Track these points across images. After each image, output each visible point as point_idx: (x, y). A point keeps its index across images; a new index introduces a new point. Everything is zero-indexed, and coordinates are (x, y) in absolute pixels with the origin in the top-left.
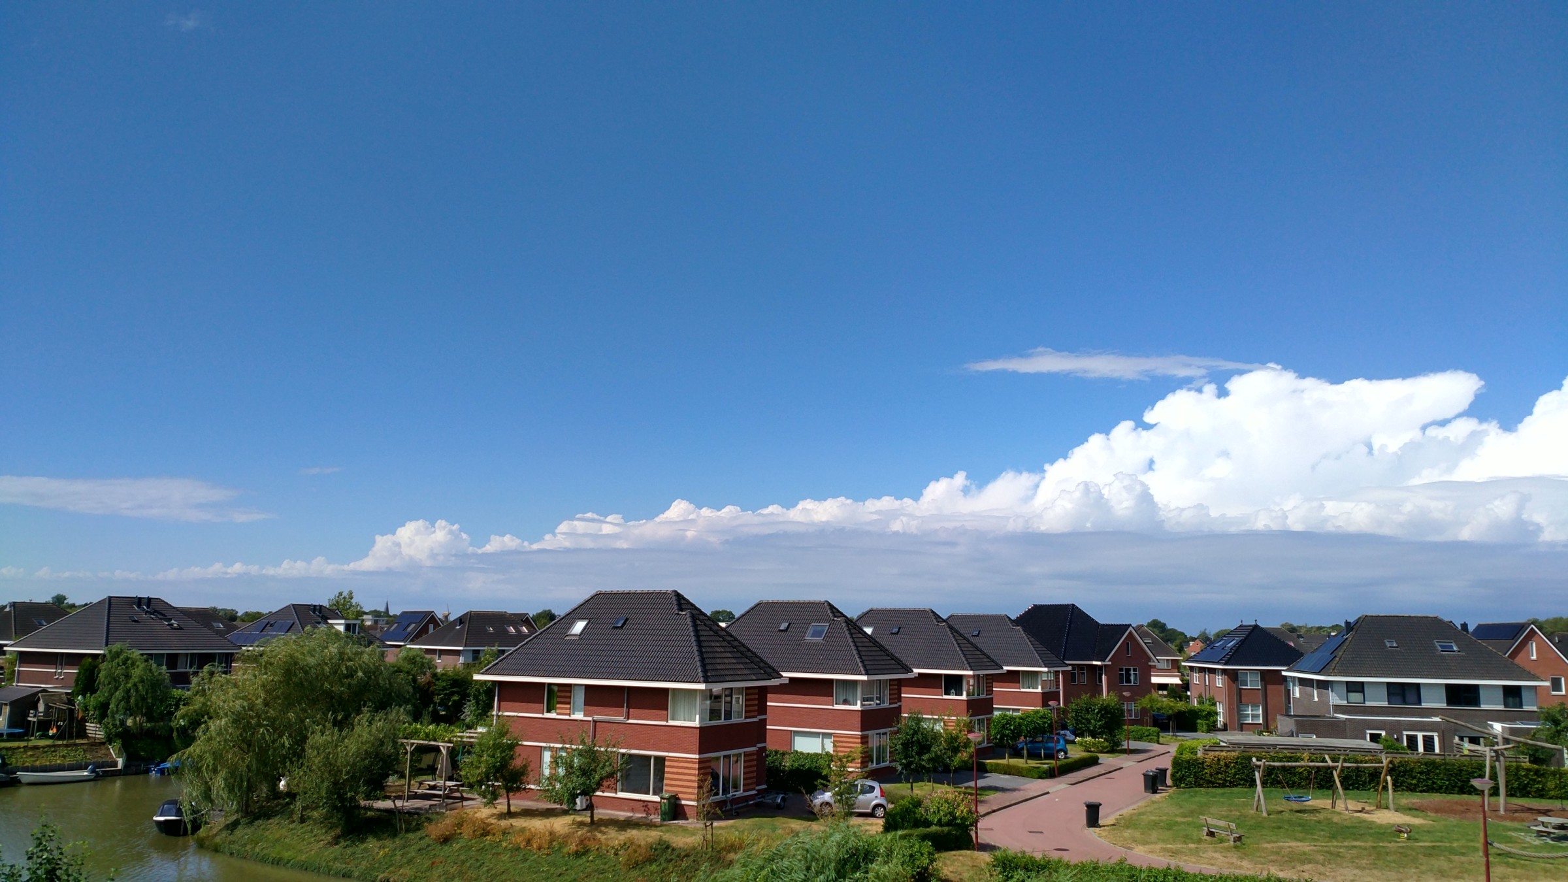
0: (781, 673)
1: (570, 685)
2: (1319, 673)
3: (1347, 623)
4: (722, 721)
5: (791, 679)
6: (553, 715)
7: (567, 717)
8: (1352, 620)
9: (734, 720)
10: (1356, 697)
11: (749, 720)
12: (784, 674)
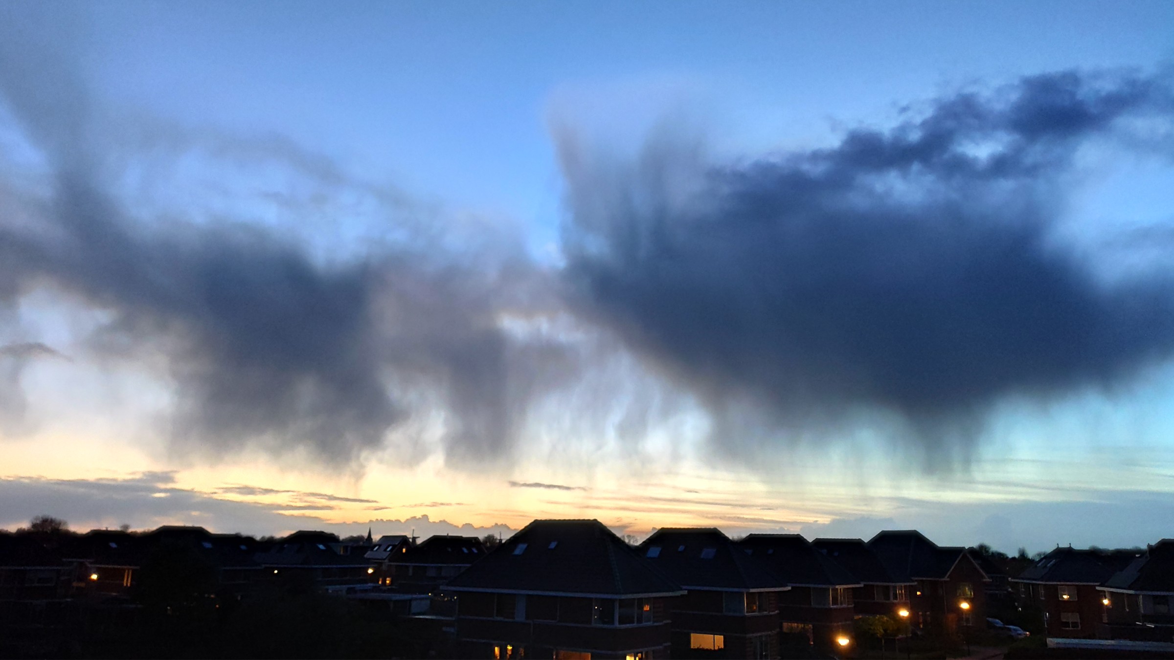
0: (681, 586)
1: (515, 595)
2: (1129, 588)
3: (1149, 546)
4: (635, 625)
5: (689, 590)
6: (499, 619)
7: (511, 620)
8: (1153, 543)
9: (644, 624)
10: (1163, 609)
11: (656, 624)
12: (684, 587)
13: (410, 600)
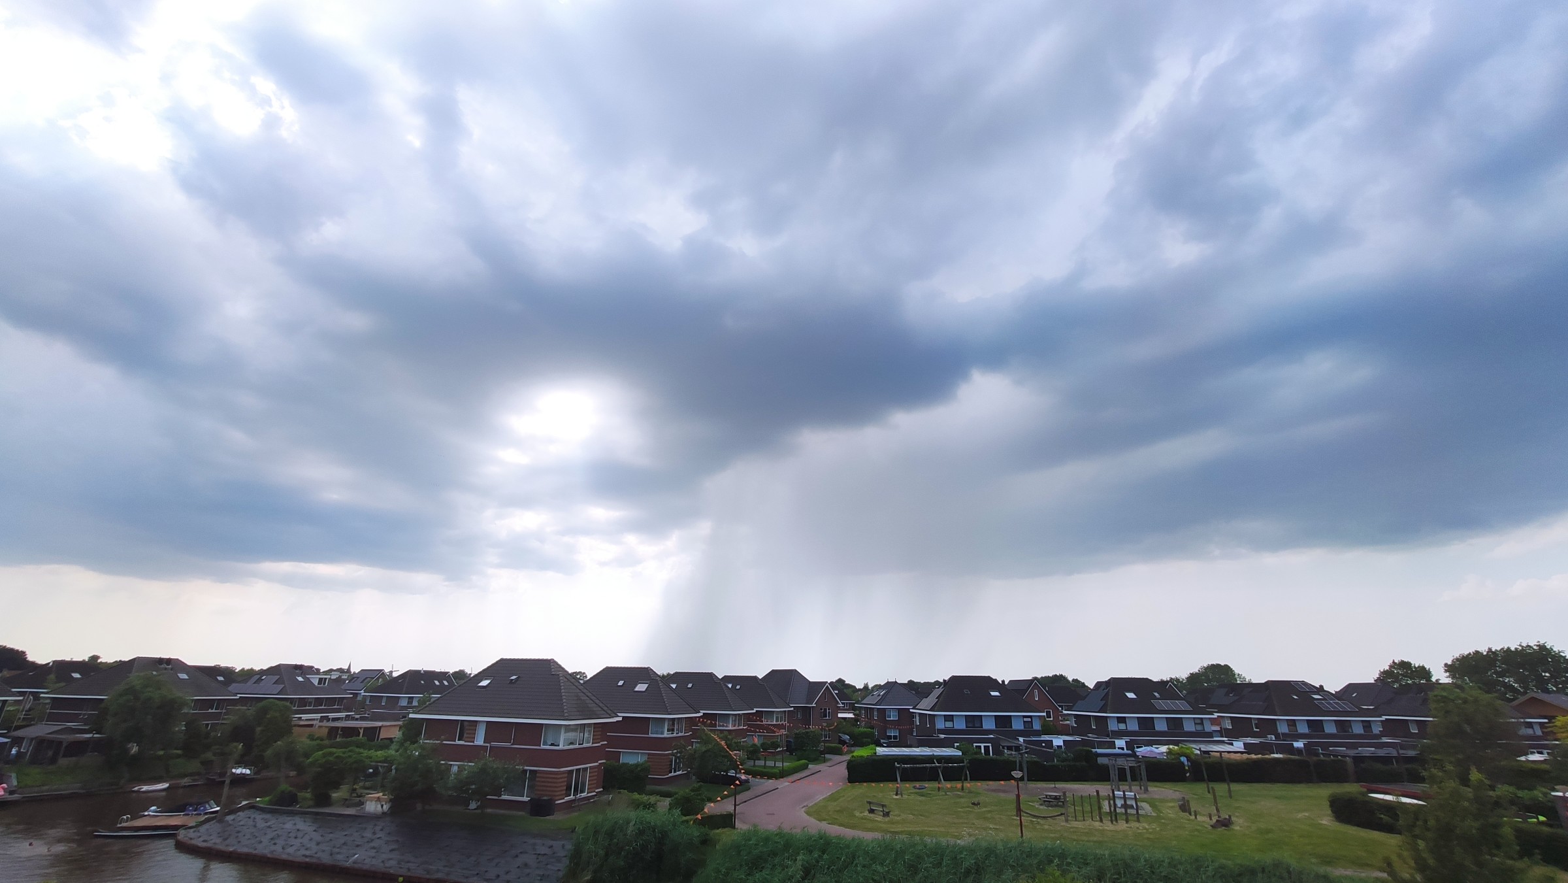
1: (477, 721)
2: (931, 710)
3: (944, 680)
4: (577, 746)
5: (623, 717)
6: (460, 742)
7: (472, 744)
8: (947, 679)
9: (585, 745)
10: (949, 724)
11: (594, 745)
12: (619, 714)
13: (380, 727)
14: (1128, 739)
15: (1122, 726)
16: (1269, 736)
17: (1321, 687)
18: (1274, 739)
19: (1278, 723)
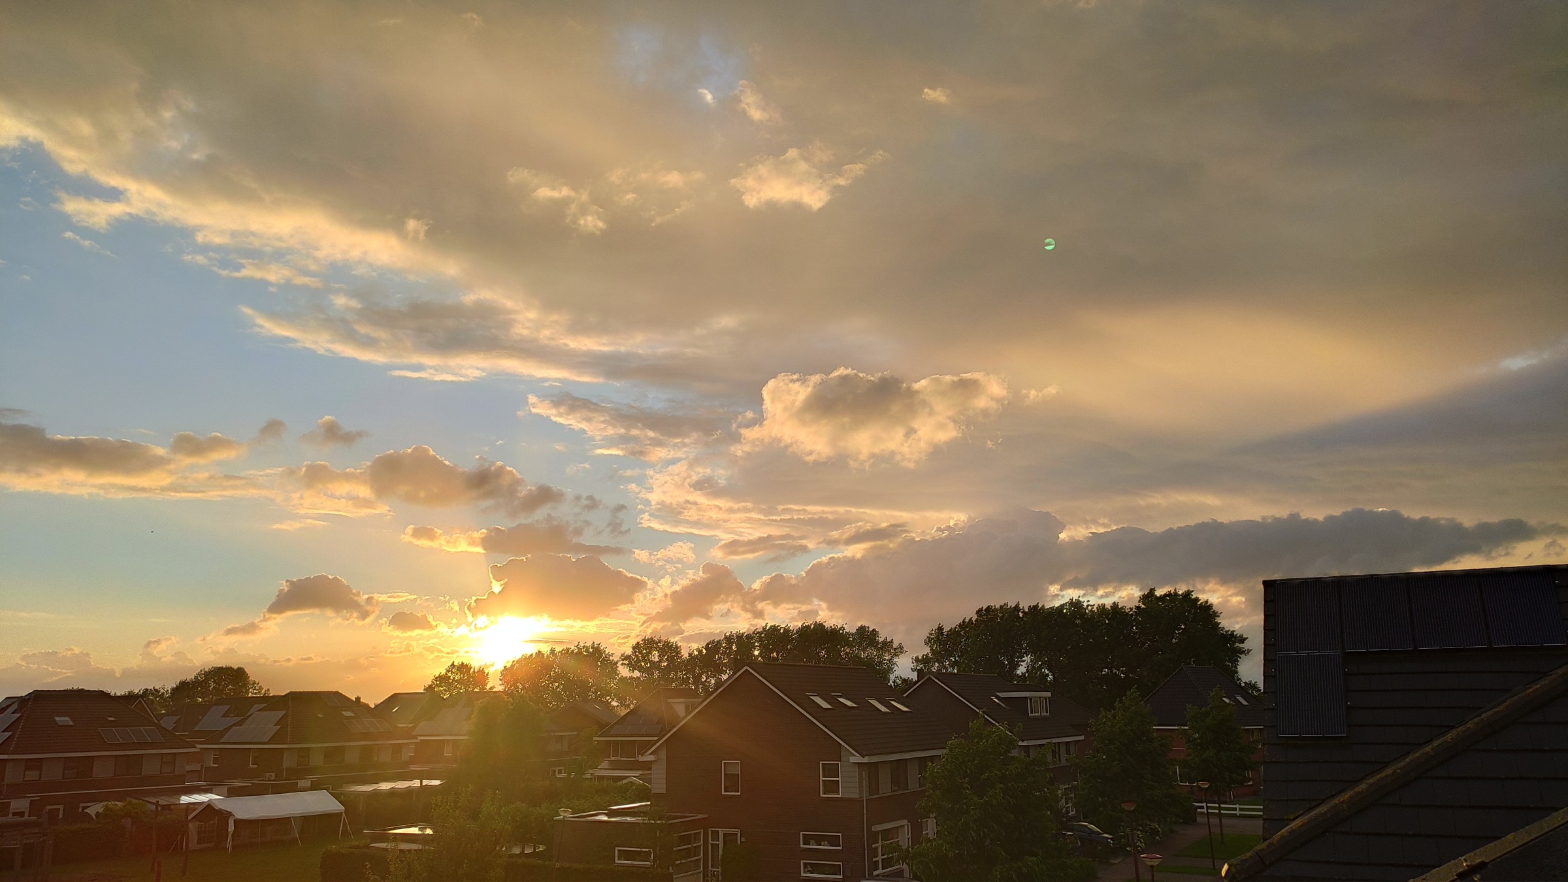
14: (35, 796)
15: (32, 775)
16: (268, 774)
17: (358, 699)
18: (273, 774)
19: (285, 755)
